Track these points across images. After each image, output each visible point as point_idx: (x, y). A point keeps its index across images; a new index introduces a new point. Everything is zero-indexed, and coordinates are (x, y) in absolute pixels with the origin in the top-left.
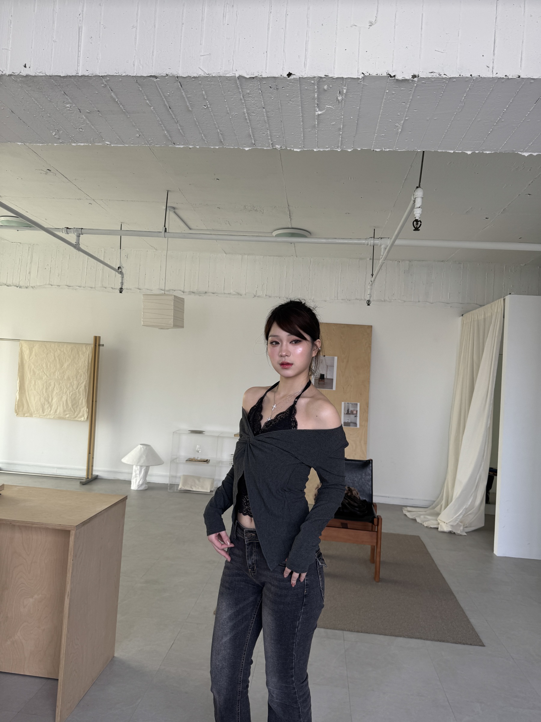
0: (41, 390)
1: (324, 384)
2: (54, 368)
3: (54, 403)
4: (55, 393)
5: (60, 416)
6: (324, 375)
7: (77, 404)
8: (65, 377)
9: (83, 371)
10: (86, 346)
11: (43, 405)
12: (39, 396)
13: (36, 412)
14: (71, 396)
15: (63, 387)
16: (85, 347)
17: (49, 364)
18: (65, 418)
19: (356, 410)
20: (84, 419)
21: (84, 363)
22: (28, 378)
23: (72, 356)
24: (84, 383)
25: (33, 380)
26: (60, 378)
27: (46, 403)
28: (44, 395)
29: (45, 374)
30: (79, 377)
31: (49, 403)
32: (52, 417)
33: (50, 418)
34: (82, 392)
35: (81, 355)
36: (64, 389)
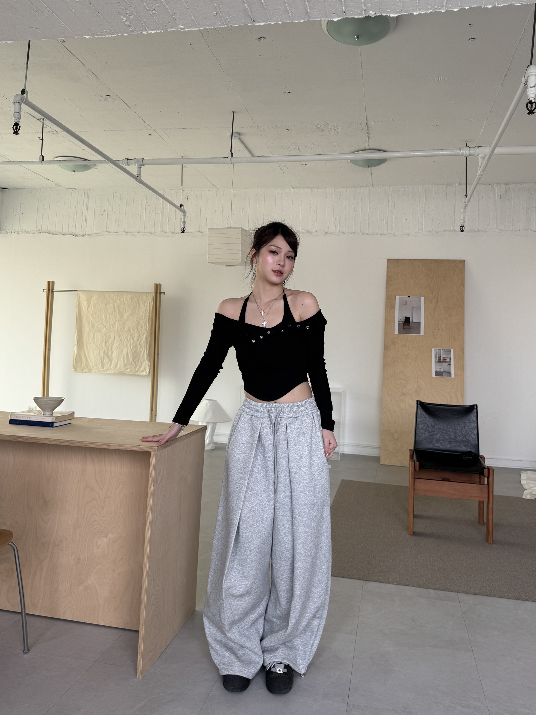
0: (100, 343)
1: (410, 329)
2: (114, 319)
3: (114, 356)
4: (115, 346)
5: (121, 371)
6: (409, 318)
7: (138, 358)
8: (126, 329)
9: (144, 322)
10: (146, 294)
11: (103, 360)
12: (99, 350)
13: (95, 367)
14: (132, 349)
15: (123, 340)
16: (146, 296)
17: (108, 315)
18: (125, 373)
19: (449, 357)
20: (146, 373)
21: (144, 313)
22: (86, 331)
23: (132, 306)
24: (145, 335)
25: (92, 333)
26: (120, 330)
27: (106, 357)
28: (104, 349)
29: (103, 325)
30: (139, 329)
31: (108, 357)
32: (112, 373)
33: (110, 374)
34: (143, 344)
35: (141, 304)
36: (124, 342)
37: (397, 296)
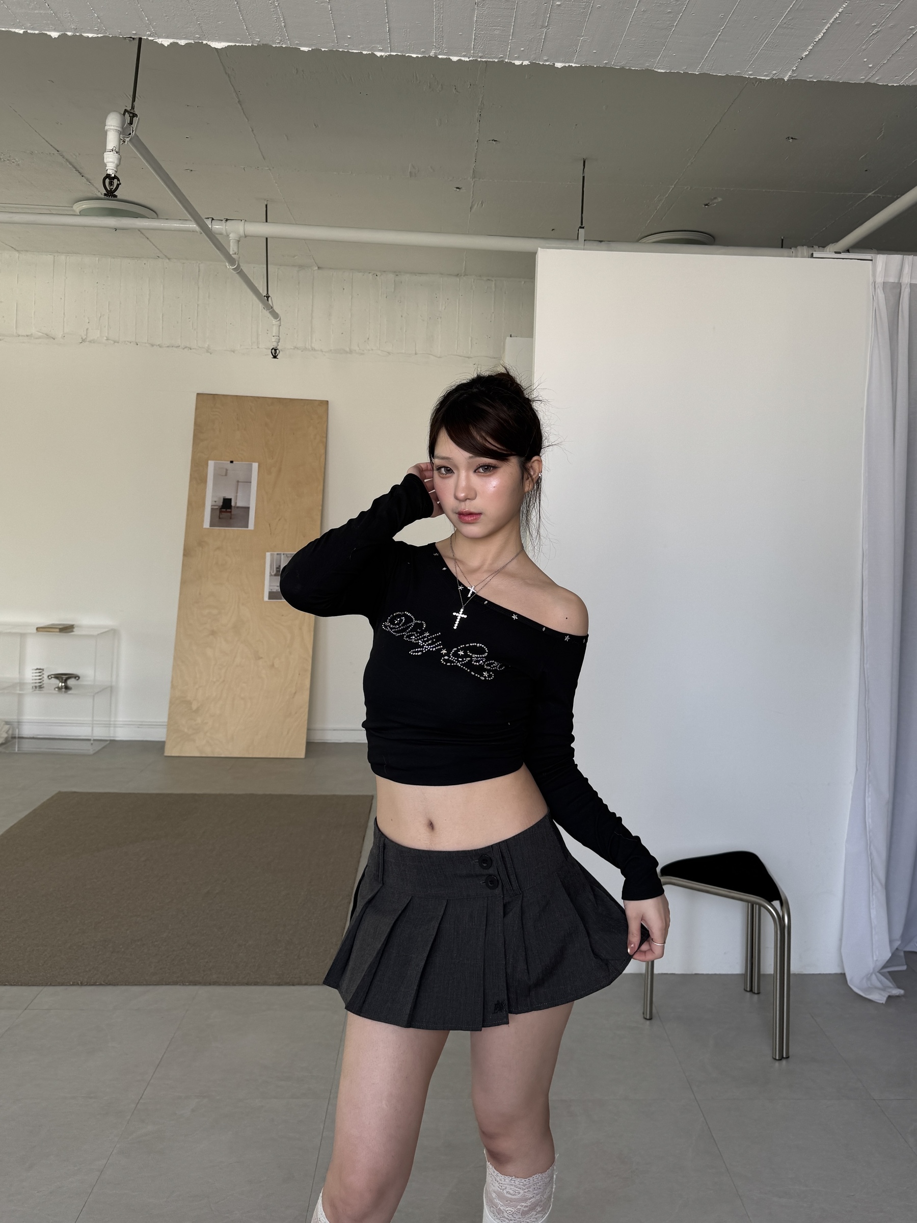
6: (230, 500)
37: (211, 460)
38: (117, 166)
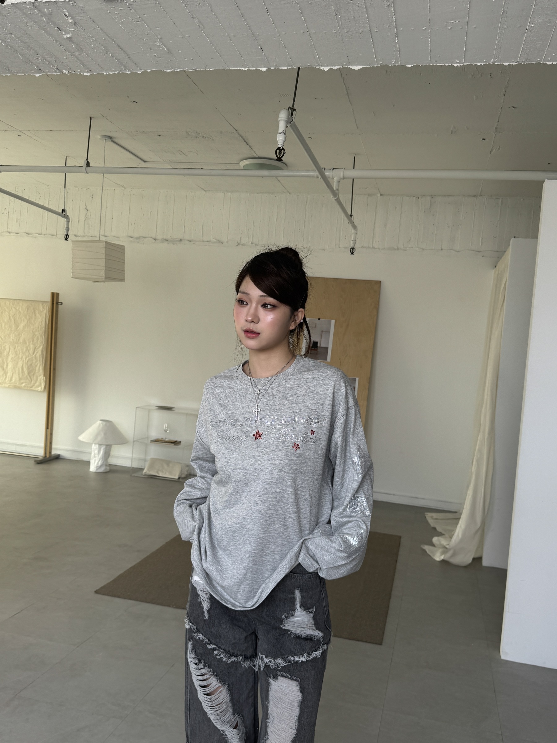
1: (317, 354)
2: (9, 329)
3: (9, 369)
4: (10, 358)
5: (16, 385)
6: (317, 343)
7: (34, 372)
8: (21, 340)
9: (40, 333)
14: (28, 361)
15: (19, 352)
16: (42, 305)
18: (21, 387)
20: (41, 389)
21: (41, 324)
23: (28, 316)
24: (41, 348)
26: (15, 341)
30: (35, 341)
31: (3, 369)
32: (9, 386)
33: (5, 387)
34: (39, 358)
35: (37, 315)
36: (19, 354)
38: (284, 142)
